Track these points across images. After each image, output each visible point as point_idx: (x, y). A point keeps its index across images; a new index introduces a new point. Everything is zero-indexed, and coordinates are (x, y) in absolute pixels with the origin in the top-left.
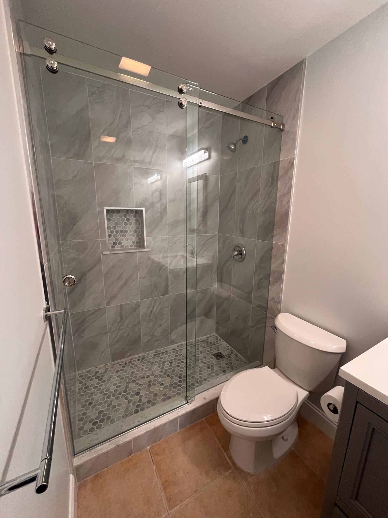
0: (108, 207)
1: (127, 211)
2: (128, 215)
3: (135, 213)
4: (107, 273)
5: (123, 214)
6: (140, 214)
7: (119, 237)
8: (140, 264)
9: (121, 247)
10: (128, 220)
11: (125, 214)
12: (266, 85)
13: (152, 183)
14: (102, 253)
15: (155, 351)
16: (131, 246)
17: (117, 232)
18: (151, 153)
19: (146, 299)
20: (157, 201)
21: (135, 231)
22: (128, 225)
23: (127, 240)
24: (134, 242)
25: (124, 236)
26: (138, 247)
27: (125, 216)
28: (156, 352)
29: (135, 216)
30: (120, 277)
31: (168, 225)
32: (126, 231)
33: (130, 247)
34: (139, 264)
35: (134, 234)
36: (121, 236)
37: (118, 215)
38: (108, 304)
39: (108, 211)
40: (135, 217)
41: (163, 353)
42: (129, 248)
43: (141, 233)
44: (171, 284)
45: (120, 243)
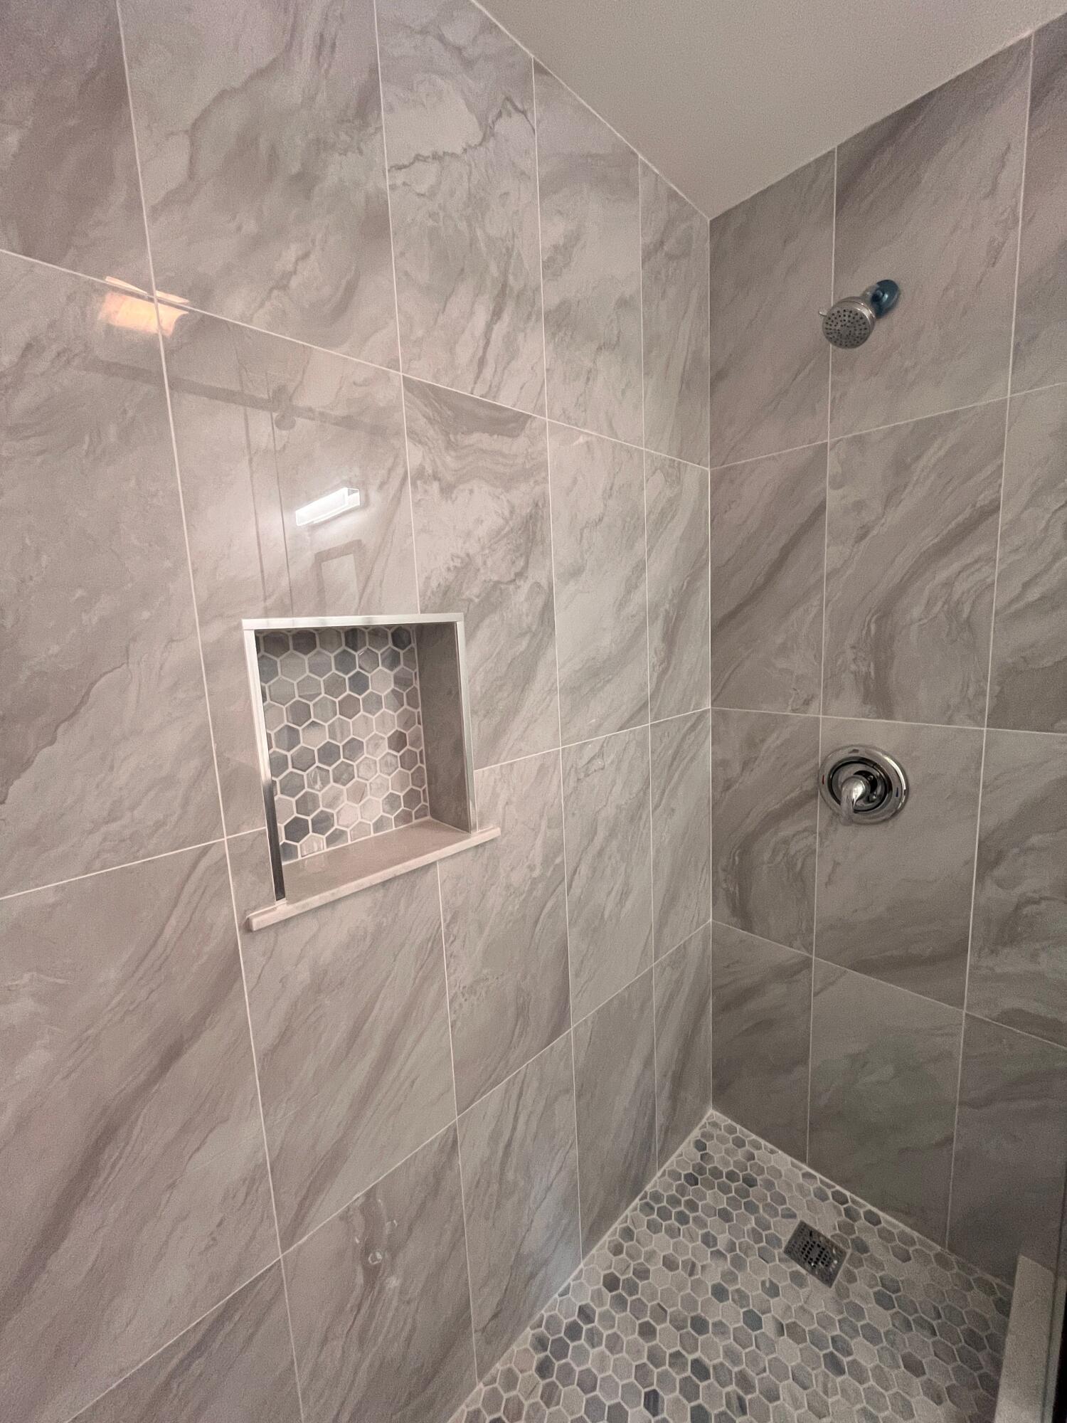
0: (264, 615)
1: (352, 636)
2: (356, 654)
3: (395, 644)
4: (285, 1036)
5: (332, 656)
6: (414, 645)
7: (317, 787)
8: (454, 918)
9: (330, 841)
10: (359, 683)
11: (344, 651)
14: (247, 927)
16: (379, 825)
17: (303, 762)
19: (484, 1093)
20: (512, 576)
21: (398, 741)
22: (362, 712)
23: (359, 794)
24: (392, 801)
25: (343, 776)
26: (414, 821)
27: (344, 663)
29: (393, 661)
30: (354, 1034)
32: (354, 747)
33: (376, 830)
34: (448, 926)
35: (389, 758)
36: (325, 782)
37: (306, 658)
38: (289, 1237)
40: (391, 667)
42: (373, 835)
43: (423, 747)
45: (323, 823)
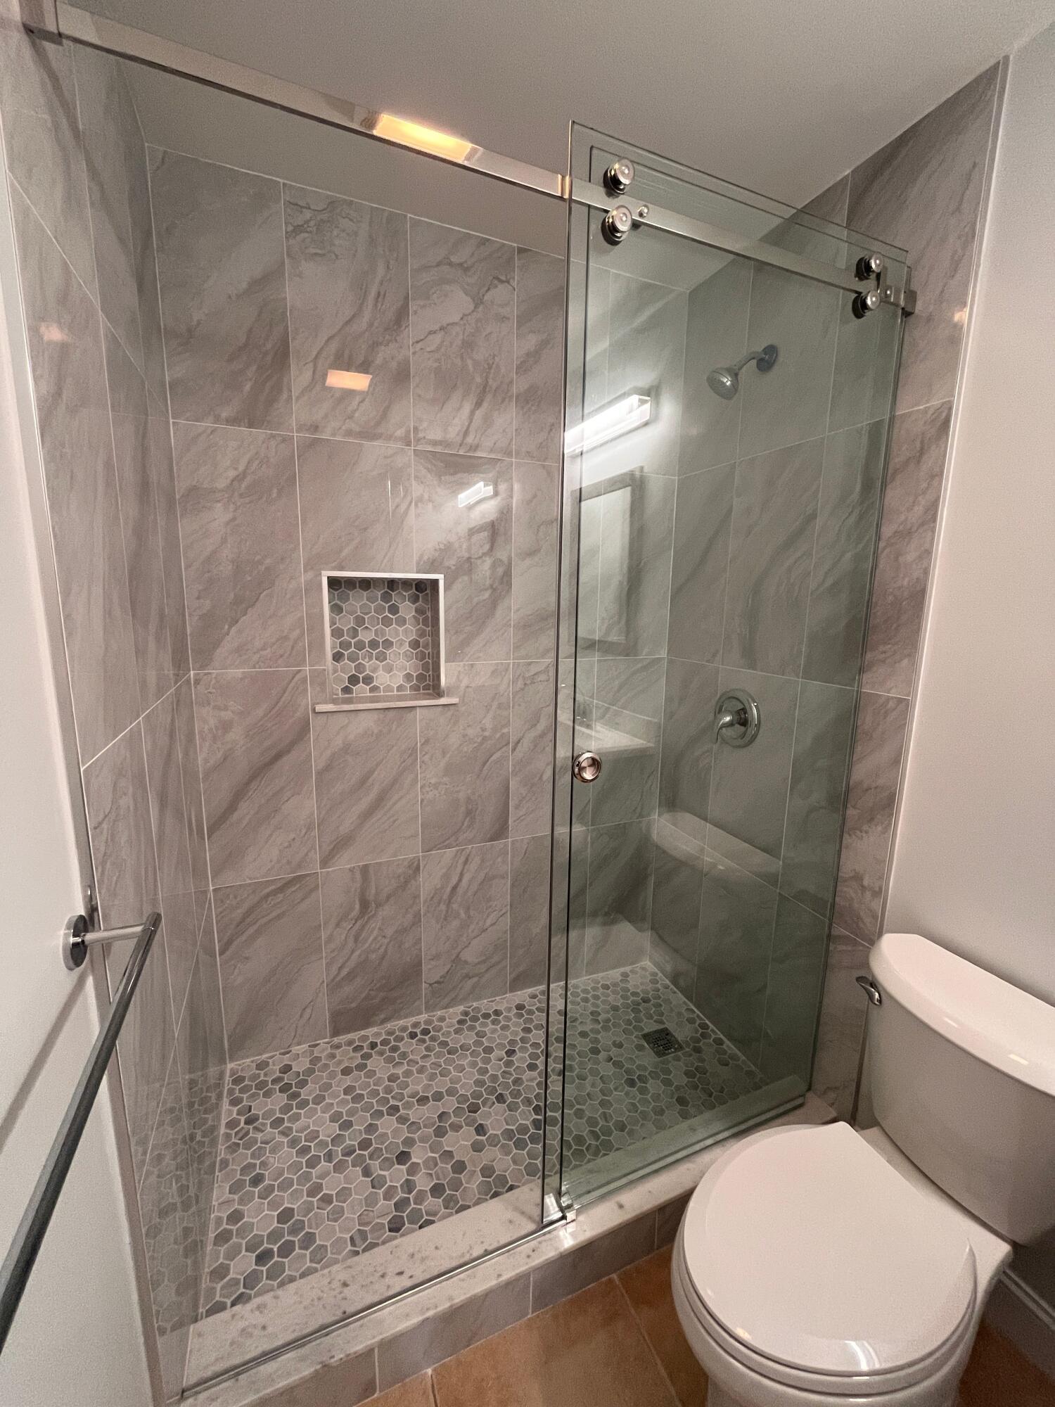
0: (334, 569)
1: (392, 583)
2: (393, 594)
3: (417, 590)
4: (328, 768)
5: (379, 594)
6: (428, 591)
7: (367, 660)
8: (427, 742)
9: (372, 690)
10: (394, 610)
11: (386, 592)
12: (846, 174)
13: (470, 508)
14: (314, 710)
15: (462, 1008)
16: (400, 688)
17: (360, 645)
18: (467, 408)
19: (439, 849)
20: (480, 554)
21: (415, 644)
22: (394, 625)
23: (389, 669)
24: (408, 677)
25: (382, 657)
26: (422, 691)
27: (386, 597)
28: (466, 1014)
29: (415, 599)
30: (363, 781)
31: (514, 626)
32: (388, 644)
33: (398, 691)
34: (422, 745)
35: (409, 653)
36: (371, 658)
37: (365, 593)
38: (325, 862)
39: (334, 583)
40: (414, 602)
41: (486, 1016)
42: (395, 693)
43: (430, 650)
44: (517, 807)
45: (368, 680)
